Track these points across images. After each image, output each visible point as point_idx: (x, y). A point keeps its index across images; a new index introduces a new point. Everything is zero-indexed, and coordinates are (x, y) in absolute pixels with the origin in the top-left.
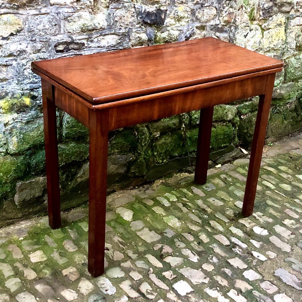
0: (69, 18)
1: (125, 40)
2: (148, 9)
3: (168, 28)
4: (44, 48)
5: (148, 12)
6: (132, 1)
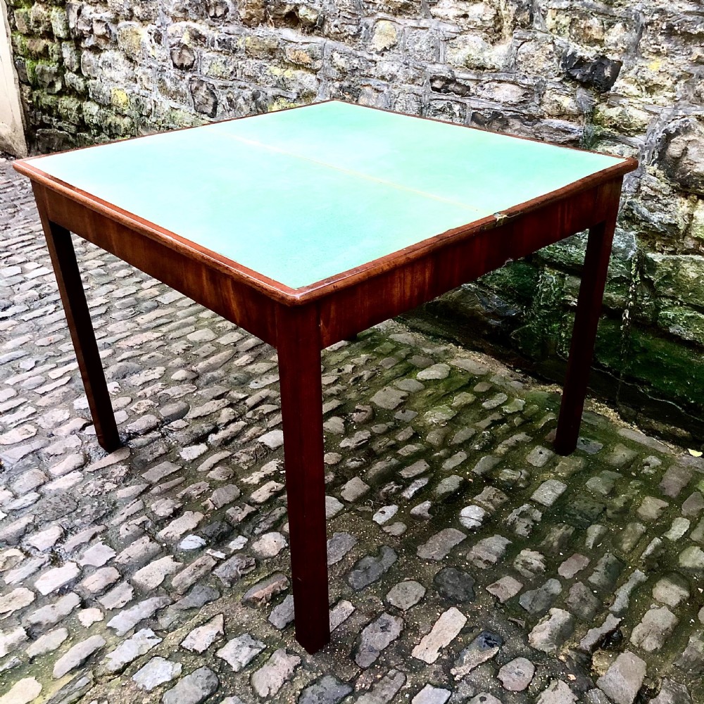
0: (451, 42)
1: (533, 101)
2: (582, 51)
3: (623, 101)
4: (420, 79)
5: (581, 58)
6: (551, 30)
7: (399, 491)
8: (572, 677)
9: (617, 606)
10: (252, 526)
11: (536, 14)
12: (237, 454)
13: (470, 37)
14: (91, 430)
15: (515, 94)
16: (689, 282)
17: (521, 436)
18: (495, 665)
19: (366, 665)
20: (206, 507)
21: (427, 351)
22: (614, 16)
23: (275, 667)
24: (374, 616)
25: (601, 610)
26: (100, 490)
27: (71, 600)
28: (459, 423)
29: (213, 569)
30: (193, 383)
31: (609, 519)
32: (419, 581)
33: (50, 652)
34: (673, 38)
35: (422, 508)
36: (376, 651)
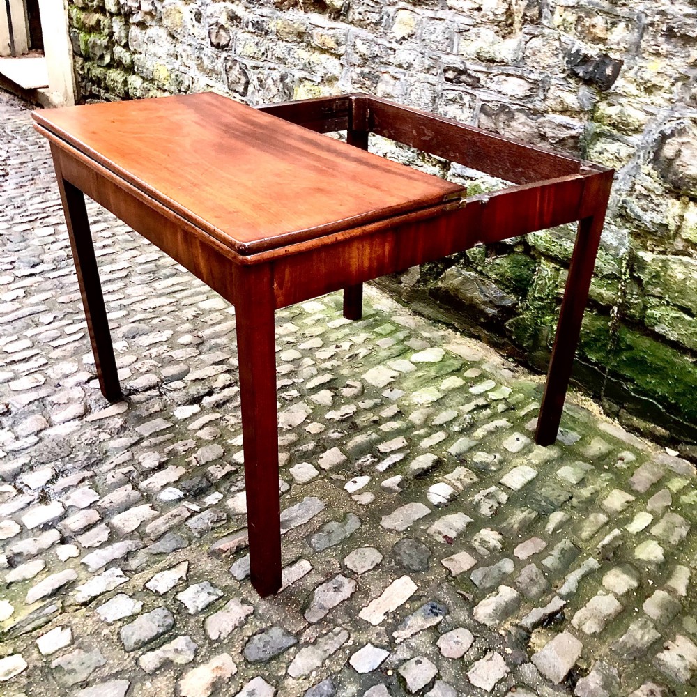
0: (464, 33)
1: (537, 96)
2: (586, 49)
3: (622, 100)
4: (435, 69)
5: (585, 56)
6: (558, 27)
7: (373, 463)
8: (509, 651)
9: (564, 590)
10: (229, 484)
11: (545, 10)
12: (227, 417)
13: (482, 30)
14: (96, 383)
15: (521, 88)
16: (676, 283)
17: (502, 422)
18: (436, 631)
19: (314, 620)
20: (189, 463)
21: (425, 334)
22: (617, 16)
23: (228, 614)
24: (329, 576)
25: (549, 591)
26: (94, 439)
27: (53, 535)
28: (444, 405)
29: (187, 519)
30: (197, 348)
31: (573, 507)
32: (378, 548)
33: (27, 580)
34: (673, 40)
35: (393, 481)
36: (325, 609)
